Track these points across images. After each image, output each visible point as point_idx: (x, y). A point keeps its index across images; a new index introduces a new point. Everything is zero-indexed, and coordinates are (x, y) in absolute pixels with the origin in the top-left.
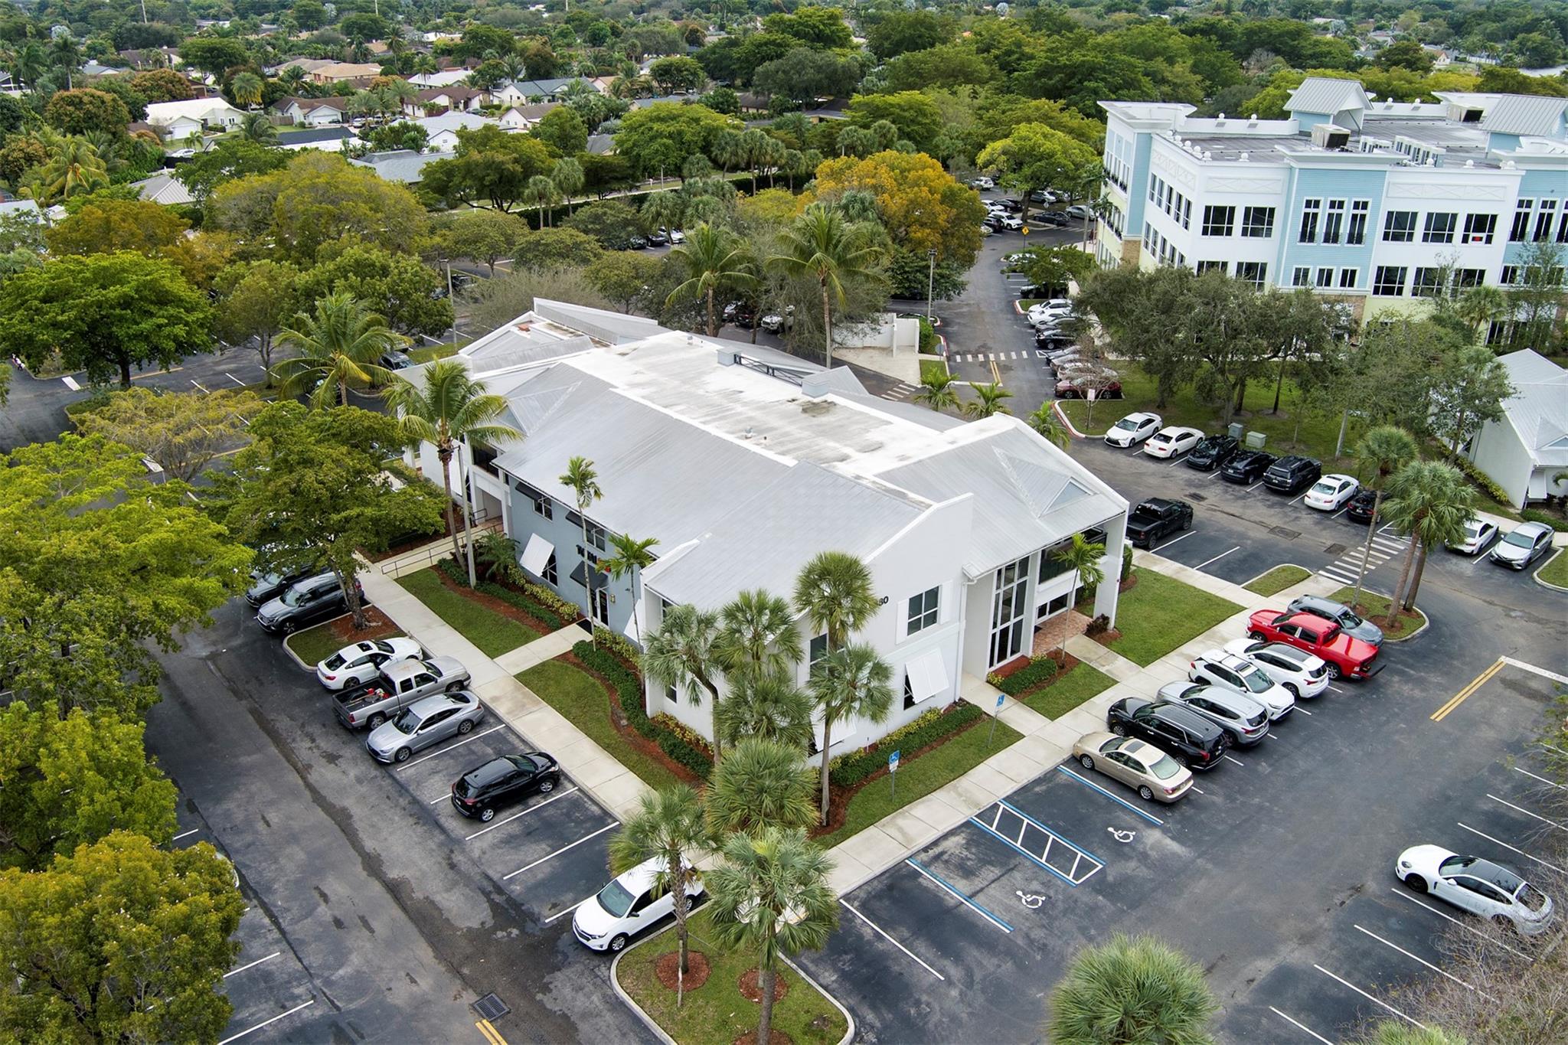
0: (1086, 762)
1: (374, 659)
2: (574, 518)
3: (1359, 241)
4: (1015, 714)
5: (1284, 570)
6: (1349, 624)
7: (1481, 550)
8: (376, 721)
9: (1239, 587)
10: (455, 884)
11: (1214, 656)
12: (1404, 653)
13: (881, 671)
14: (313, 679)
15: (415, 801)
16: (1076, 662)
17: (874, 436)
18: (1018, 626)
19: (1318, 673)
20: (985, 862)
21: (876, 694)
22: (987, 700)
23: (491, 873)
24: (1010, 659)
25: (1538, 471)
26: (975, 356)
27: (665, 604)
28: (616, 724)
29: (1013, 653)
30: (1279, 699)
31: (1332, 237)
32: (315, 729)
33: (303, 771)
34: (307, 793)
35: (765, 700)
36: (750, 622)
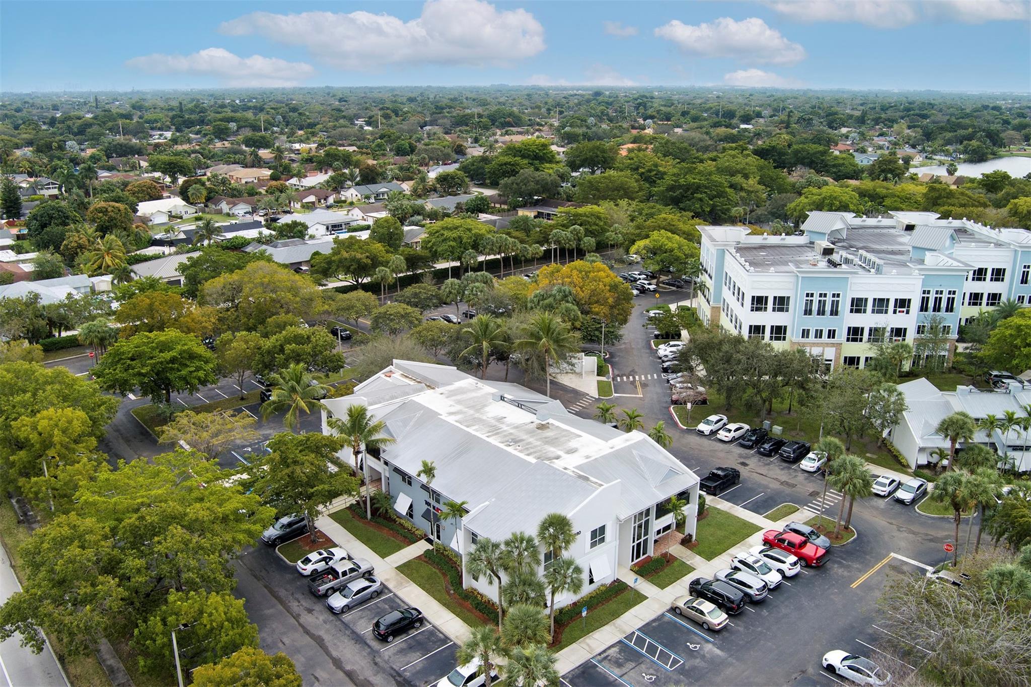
0: (678, 611)
1: (324, 559)
2: (425, 487)
3: (836, 314)
4: (644, 586)
5: (785, 506)
6: (814, 537)
7: (890, 493)
8: (330, 592)
9: (761, 517)
10: (378, 672)
11: (742, 556)
12: (842, 552)
13: (578, 570)
14: (295, 570)
15: (353, 632)
16: (676, 559)
17: (573, 444)
18: (646, 541)
19: (795, 564)
20: (627, 660)
21: (575, 581)
22: (630, 579)
23: (394, 667)
24: (642, 557)
25: (922, 450)
26: (628, 378)
27: (473, 534)
28: (448, 592)
29: (644, 554)
30: (774, 578)
31: (821, 312)
32: (299, 596)
33: (297, 617)
34: (301, 629)
35: (524, 584)
36: (517, 548)
